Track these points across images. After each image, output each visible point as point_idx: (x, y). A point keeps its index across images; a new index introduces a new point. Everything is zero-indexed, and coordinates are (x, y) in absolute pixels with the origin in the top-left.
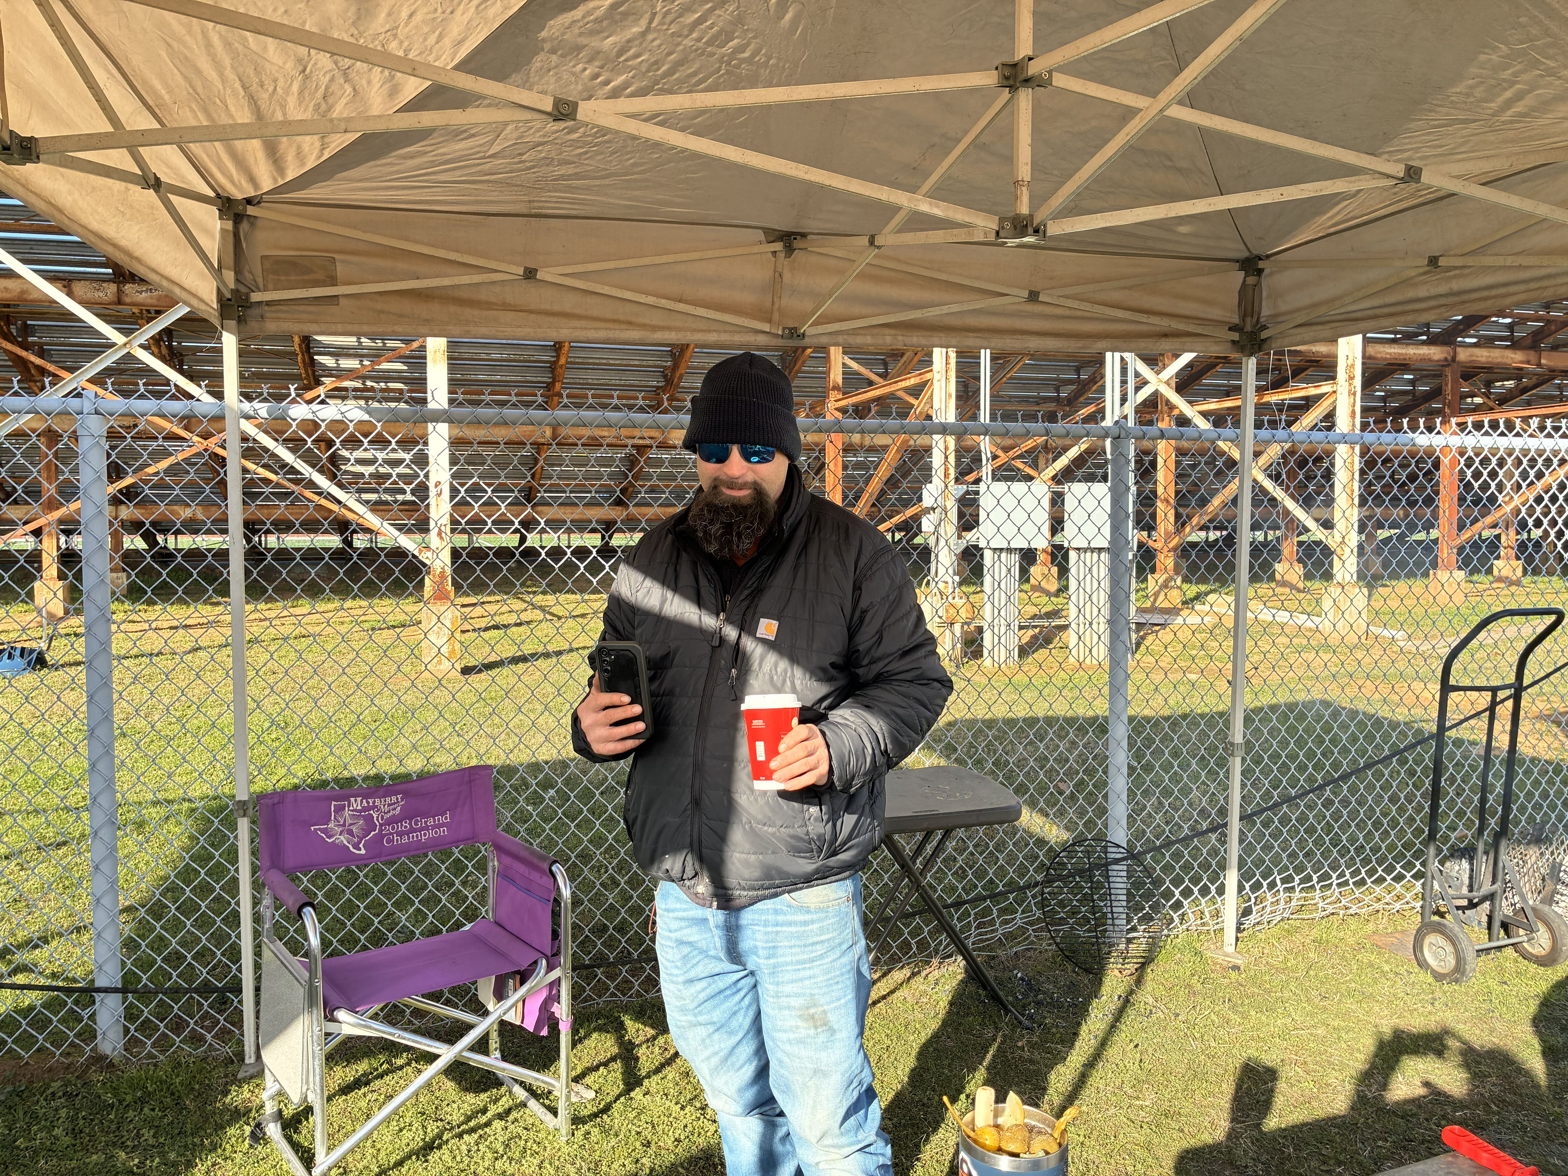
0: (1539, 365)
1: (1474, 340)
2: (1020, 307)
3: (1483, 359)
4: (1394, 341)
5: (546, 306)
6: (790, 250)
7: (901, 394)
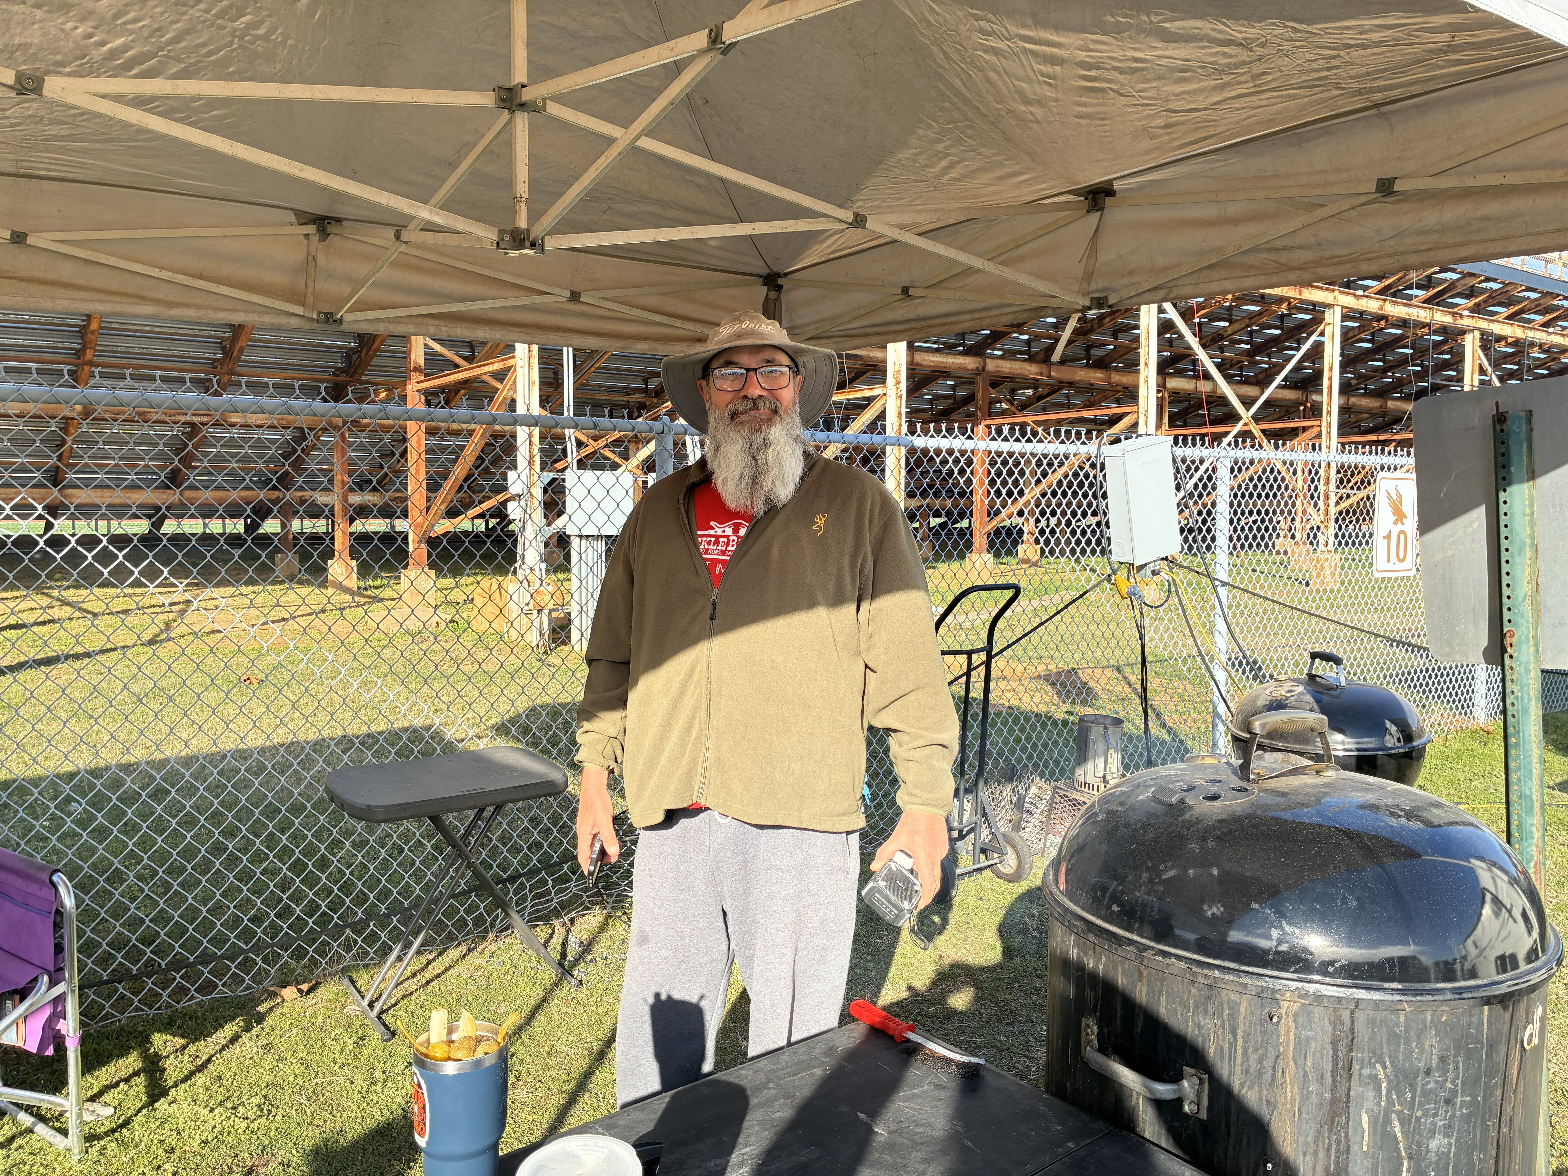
0: (1050, 376)
1: (1000, 353)
2: (562, 306)
3: (1007, 370)
4: (937, 350)
5: (37, 274)
6: (324, 234)
7: (486, 378)
